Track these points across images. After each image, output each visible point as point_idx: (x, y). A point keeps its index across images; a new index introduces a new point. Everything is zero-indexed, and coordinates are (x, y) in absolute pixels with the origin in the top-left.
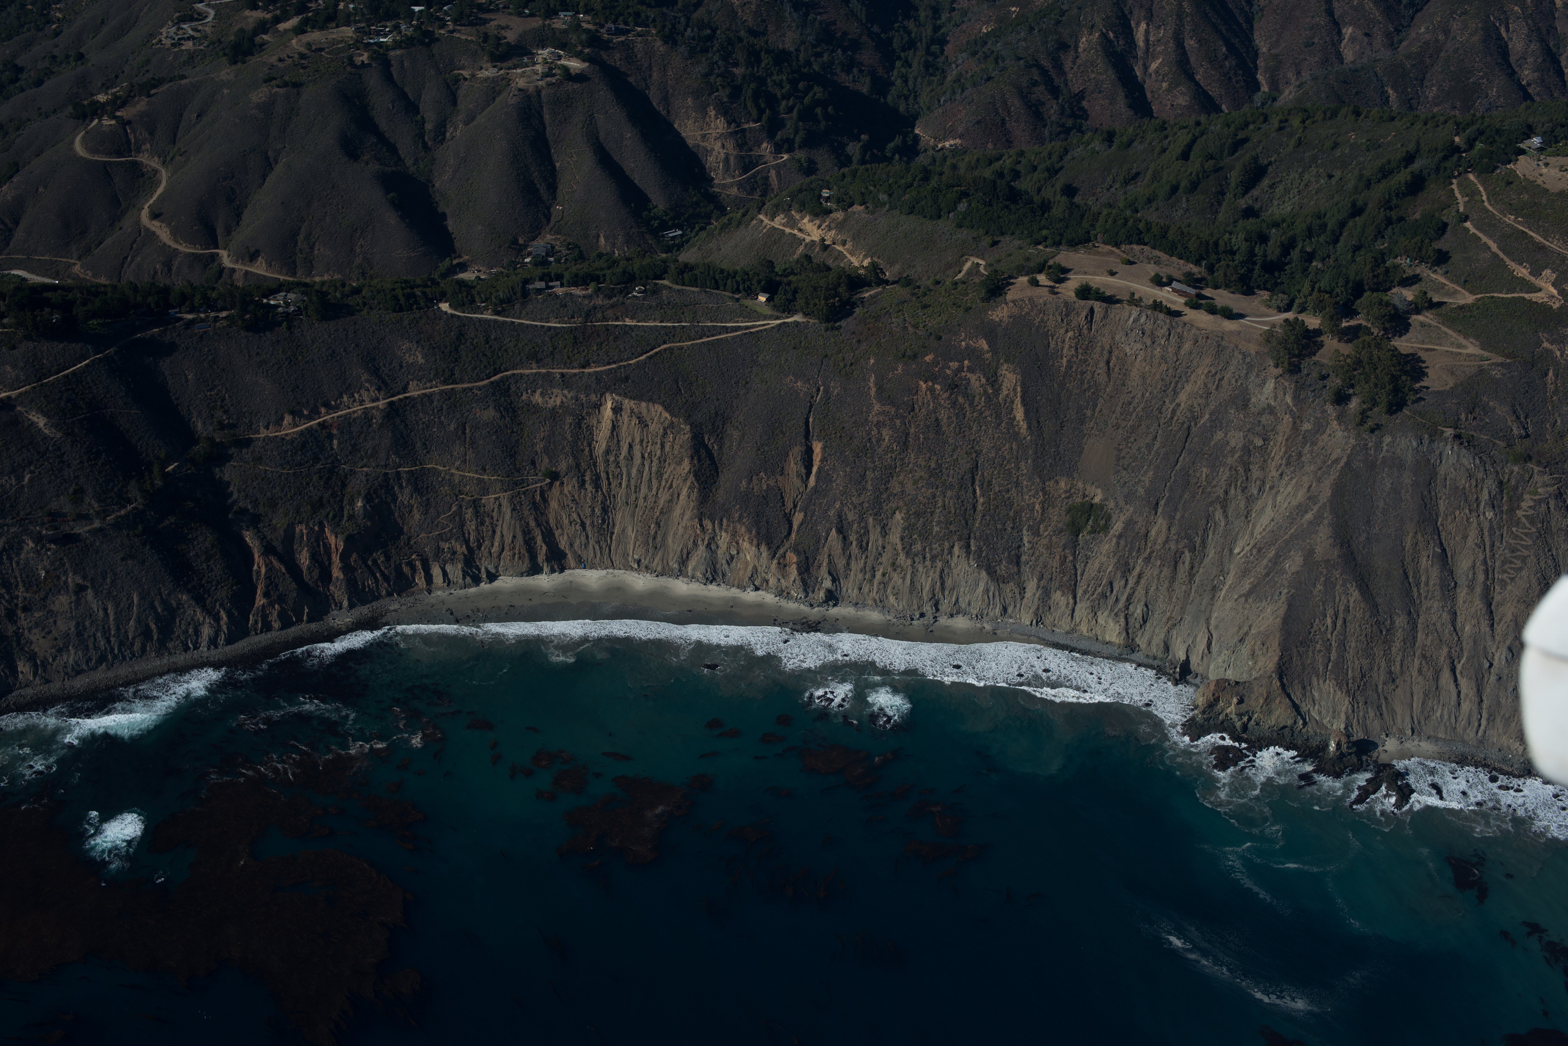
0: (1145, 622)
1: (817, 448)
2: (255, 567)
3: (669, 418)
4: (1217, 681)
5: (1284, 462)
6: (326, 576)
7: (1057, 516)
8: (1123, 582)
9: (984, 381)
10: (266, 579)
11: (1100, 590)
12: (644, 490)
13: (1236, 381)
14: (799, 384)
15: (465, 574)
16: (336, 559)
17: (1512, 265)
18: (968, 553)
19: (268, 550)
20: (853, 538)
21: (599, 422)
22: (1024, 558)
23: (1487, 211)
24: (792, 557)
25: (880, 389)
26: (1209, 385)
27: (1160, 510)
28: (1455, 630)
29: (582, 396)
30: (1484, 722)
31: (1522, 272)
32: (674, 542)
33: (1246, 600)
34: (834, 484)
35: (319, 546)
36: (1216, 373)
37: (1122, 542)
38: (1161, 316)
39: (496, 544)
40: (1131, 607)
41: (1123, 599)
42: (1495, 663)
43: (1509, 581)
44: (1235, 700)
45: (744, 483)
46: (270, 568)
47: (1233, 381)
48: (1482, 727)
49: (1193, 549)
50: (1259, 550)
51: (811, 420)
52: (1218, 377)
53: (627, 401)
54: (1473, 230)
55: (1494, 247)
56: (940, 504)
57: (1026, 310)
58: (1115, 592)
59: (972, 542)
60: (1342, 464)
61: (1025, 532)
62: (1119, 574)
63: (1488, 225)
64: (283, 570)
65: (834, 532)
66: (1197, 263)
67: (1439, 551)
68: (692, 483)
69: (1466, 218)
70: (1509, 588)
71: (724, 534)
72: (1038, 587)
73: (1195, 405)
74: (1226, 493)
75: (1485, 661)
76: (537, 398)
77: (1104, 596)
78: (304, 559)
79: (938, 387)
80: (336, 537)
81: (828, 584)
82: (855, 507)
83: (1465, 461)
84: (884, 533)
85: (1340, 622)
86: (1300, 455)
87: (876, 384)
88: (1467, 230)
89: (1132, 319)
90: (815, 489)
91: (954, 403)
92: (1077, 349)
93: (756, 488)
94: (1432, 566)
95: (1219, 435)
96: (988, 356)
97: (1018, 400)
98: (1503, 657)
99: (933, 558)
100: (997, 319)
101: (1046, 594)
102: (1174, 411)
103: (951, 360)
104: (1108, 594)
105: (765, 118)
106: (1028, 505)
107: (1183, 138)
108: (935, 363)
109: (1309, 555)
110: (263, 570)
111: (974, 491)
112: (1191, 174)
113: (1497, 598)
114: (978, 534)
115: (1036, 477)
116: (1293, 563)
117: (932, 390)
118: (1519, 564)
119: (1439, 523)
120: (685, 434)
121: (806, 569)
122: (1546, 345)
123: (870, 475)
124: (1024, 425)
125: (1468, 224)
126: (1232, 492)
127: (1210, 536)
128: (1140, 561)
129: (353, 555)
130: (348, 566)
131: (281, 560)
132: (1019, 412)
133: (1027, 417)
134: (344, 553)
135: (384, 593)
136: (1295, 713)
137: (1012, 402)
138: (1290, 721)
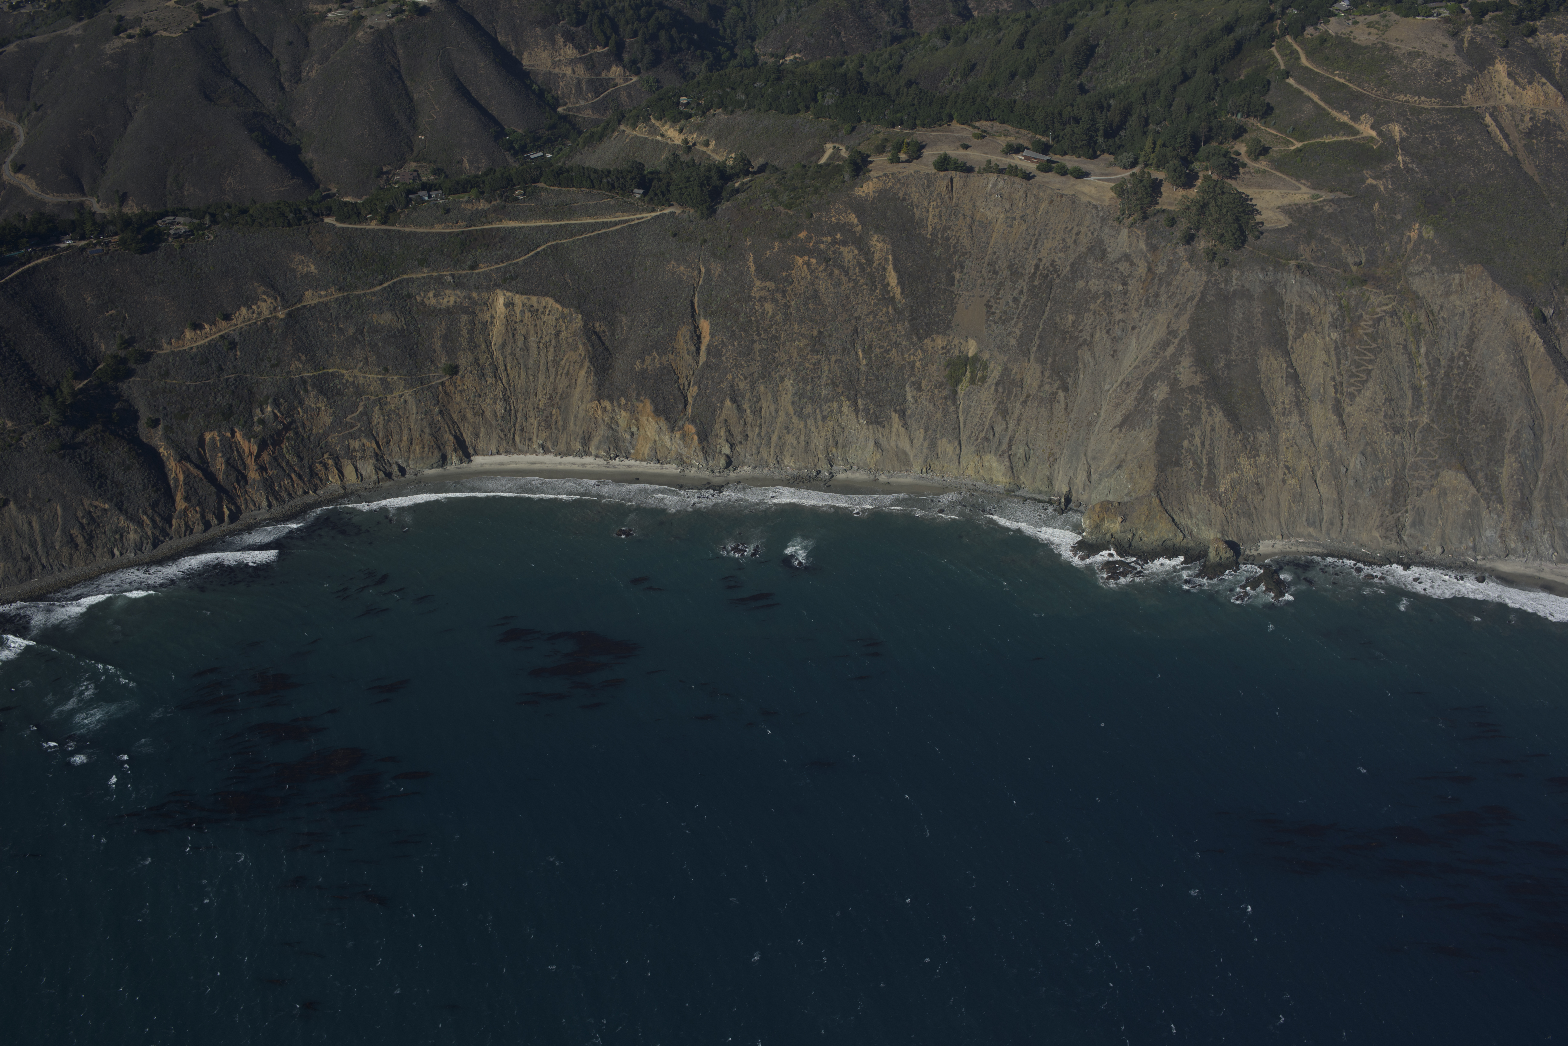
0: (1027, 460)
1: (705, 326)
2: (173, 475)
3: (560, 309)
4: (1102, 503)
5: (1143, 303)
6: (242, 478)
7: (937, 371)
8: (1004, 426)
9: (856, 252)
10: (185, 484)
11: (983, 435)
12: (542, 379)
13: (1092, 233)
14: (682, 268)
15: (377, 469)
16: (251, 462)
17: (1334, 113)
18: (857, 411)
19: (183, 457)
20: (746, 406)
21: (492, 317)
22: (909, 412)
23: (1307, 67)
24: (691, 428)
25: (759, 268)
26: (1068, 240)
27: (1032, 357)
28: (1312, 441)
29: (475, 295)
30: (1345, 521)
31: (1344, 118)
32: (575, 424)
33: (1120, 430)
34: (724, 358)
35: (232, 451)
36: (1072, 228)
37: (1000, 390)
38: (1017, 180)
39: (405, 438)
40: (1013, 447)
41: (1006, 441)
42: (1351, 468)
43: (1356, 393)
44: (1120, 519)
45: (638, 363)
46: (188, 475)
47: (1089, 233)
48: (1345, 526)
49: (1066, 389)
50: (1128, 384)
51: (696, 301)
53: (517, 296)
54: (1295, 85)
55: (1316, 98)
56: (826, 368)
57: (890, 184)
58: (997, 435)
59: (860, 401)
60: (1197, 299)
61: (908, 389)
62: (999, 419)
63: (1309, 79)
64: (201, 475)
65: (728, 403)
66: (1044, 133)
67: (1292, 371)
68: (589, 367)
69: (1287, 74)
70: (1358, 399)
71: (623, 413)
72: (925, 438)
73: (1056, 259)
75: (1342, 467)
76: (431, 300)
77: (987, 439)
78: (219, 465)
79: (813, 261)
80: (249, 441)
81: (726, 450)
82: (746, 378)
83: (1308, 289)
84: (776, 400)
85: (1207, 442)
86: (1157, 295)
87: (755, 263)
88: (1290, 85)
89: (990, 185)
90: (707, 365)
91: (830, 275)
92: (940, 217)
93: (650, 368)
94: (1287, 385)
95: (1081, 284)
96: (858, 229)
97: (890, 268)
98: (1358, 462)
99: (824, 418)
100: (864, 195)
101: (934, 443)
102: (1037, 267)
103: (825, 235)
104: (991, 437)
105: (612, 42)
106: (909, 363)
107: (1017, 30)
108: (809, 238)
109: (1174, 383)
110: (181, 477)
111: (857, 354)
112: (1028, 60)
113: (1348, 409)
114: (864, 393)
115: (914, 336)
116: (1161, 392)
117: (808, 264)
118: (1364, 377)
119: (1289, 347)
120: (578, 321)
121: (705, 438)
122: (1370, 181)
123: (757, 347)
124: (898, 290)
125: (1291, 81)
126: (1098, 334)
127: (1081, 376)
128: (1018, 405)
129: (265, 456)
130: (262, 469)
131: (197, 467)
132: (892, 278)
133: (900, 282)
134: (258, 456)
135: (300, 492)
136: (1174, 527)
137: (884, 269)
138: (1171, 535)
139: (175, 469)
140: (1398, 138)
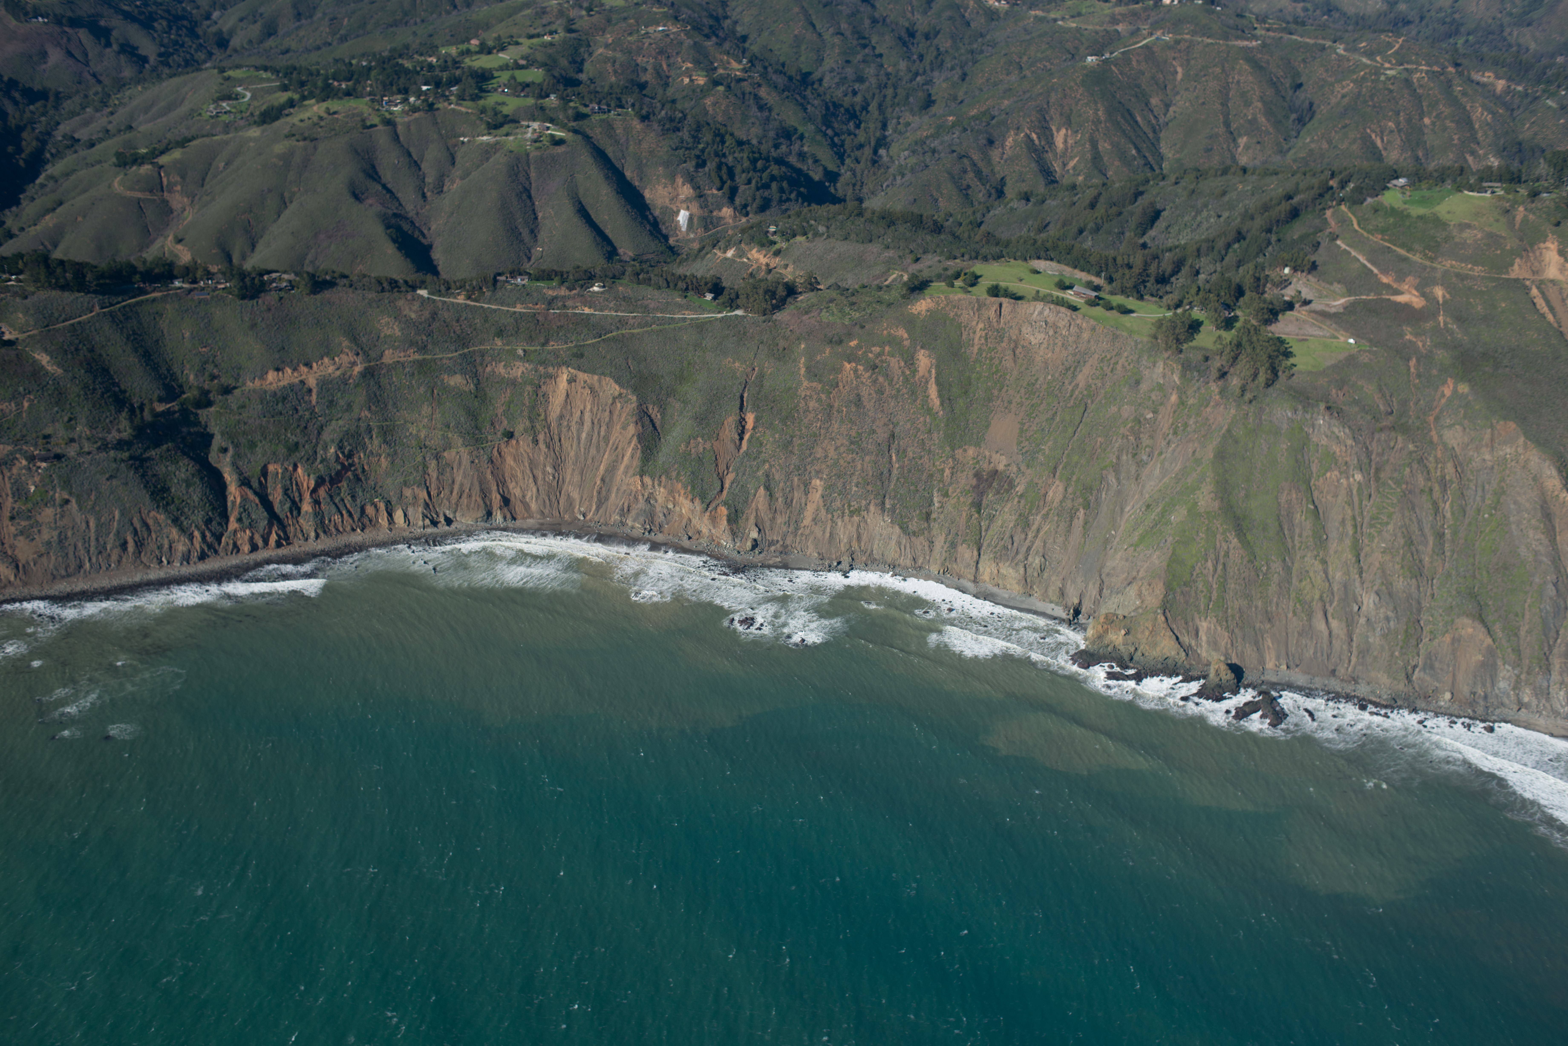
0: (1042, 571)
1: (750, 418)
2: (232, 498)
3: (618, 389)
4: (1108, 615)
5: (1171, 432)
6: (296, 510)
7: (966, 479)
8: (1023, 536)
9: (902, 364)
10: (241, 507)
11: (1002, 543)
13: (1129, 364)
14: (737, 364)
15: (425, 516)
17: (1378, 273)
18: (883, 510)
19: (244, 482)
20: (778, 494)
21: (555, 391)
22: (933, 516)
23: (1356, 231)
24: (723, 511)
25: (808, 369)
26: (1105, 368)
27: (1058, 474)
28: (1327, 577)
29: (542, 369)
31: (1387, 278)
32: (617, 496)
33: (1135, 550)
34: (764, 449)
35: (291, 484)
37: (1023, 501)
38: (1063, 309)
39: (455, 492)
40: (1030, 558)
41: (1023, 551)
42: (1364, 608)
43: (1376, 534)
44: (1123, 632)
45: (682, 446)
46: (244, 499)
47: (1126, 365)
48: (1352, 663)
49: (1087, 506)
50: (1148, 506)
51: (746, 395)
52: (1112, 361)
53: (581, 374)
54: (1344, 246)
55: (1363, 259)
56: (859, 467)
57: (942, 307)
58: (1015, 545)
59: (887, 501)
60: (1223, 431)
61: (935, 494)
62: (1019, 529)
63: (1358, 242)
64: (257, 501)
65: (762, 491)
66: (1098, 275)
67: (1312, 507)
68: (636, 445)
69: (1338, 238)
70: (1376, 540)
71: (662, 490)
72: (946, 542)
73: (1092, 385)
74: (1118, 458)
75: (1354, 605)
76: (501, 369)
77: (1005, 548)
78: (277, 495)
79: (861, 368)
80: (309, 476)
81: (754, 534)
82: (782, 468)
83: (1336, 430)
84: (808, 491)
85: (1220, 567)
86: (1186, 425)
87: (805, 365)
88: (1339, 247)
89: (1037, 313)
90: (747, 453)
91: (875, 381)
92: (986, 339)
93: (693, 450)
94: (1305, 521)
95: (1113, 410)
96: (907, 343)
97: (932, 381)
98: (1371, 601)
99: (851, 514)
100: (916, 312)
101: (953, 545)
102: (1073, 391)
103: (874, 345)
104: (1009, 547)
105: (726, 186)
106: (939, 470)
107: (1090, 194)
108: (859, 347)
109: (1192, 508)
110: (238, 500)
111: (891, 457)
113: (1366, 549)
114: (892, 494)
115: (947, 446)
116: (1178, 516)
117: (856, 371)
118: (1385, 519)
119: (1311, 483)
120: (632, 404)
121: (734, 519)
122: (1409, 337)
123: (797, 441)
124: (937, 402)
125: (1339, 242)
126: (1124, 457)
127: (1103, 496)
128: (1039, 518)
129: (322, 492)
130: (317, 502)
131: (256, 493)
132: (933, 391)
133: (940, 396)
134: (314, 491)
135: (348, 528)
136: (1177, 645)
137: (927, 382)
138: (1173, 653)
139: (234, 492)
140: (1441, 301)
